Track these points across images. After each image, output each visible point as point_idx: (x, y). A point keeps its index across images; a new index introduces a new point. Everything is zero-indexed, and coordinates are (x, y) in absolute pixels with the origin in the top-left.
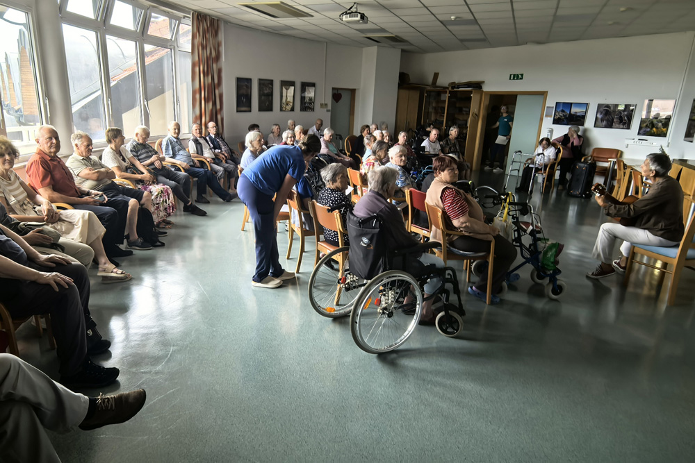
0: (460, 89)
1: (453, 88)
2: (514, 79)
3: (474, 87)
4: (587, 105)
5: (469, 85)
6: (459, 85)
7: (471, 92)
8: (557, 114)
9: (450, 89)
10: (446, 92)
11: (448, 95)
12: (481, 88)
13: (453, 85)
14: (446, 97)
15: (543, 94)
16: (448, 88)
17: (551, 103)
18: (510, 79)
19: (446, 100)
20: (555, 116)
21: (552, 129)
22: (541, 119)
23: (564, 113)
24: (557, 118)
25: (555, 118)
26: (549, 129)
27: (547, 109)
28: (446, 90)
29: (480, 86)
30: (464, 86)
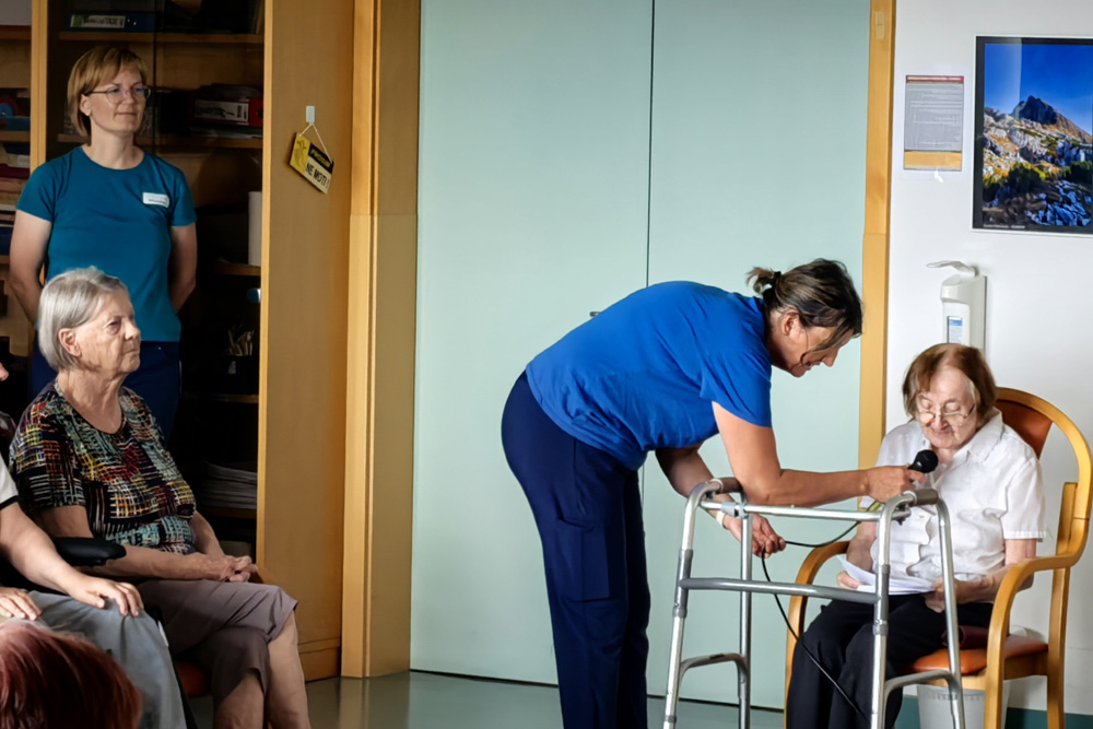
8: (996, 136)
19: (28, 29)
20: (987, 154)
21: (977, 273)
22: (879, 186)
23: (1052, 131)
24: (1005, 170)
25: (988, 170)
26: (952, 271)
27: (909, 98)
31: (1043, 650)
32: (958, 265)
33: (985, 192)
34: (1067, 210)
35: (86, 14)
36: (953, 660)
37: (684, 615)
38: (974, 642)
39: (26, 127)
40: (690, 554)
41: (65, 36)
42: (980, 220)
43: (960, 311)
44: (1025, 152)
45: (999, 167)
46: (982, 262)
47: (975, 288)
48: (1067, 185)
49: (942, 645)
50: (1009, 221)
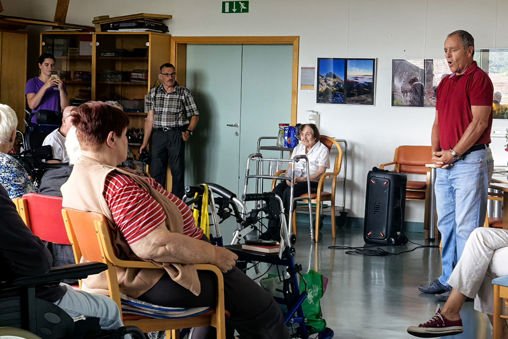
0: (121, 31)
1: (105, 27)
2: (231, 11)
3: (150, 27)
4: (373, 63)
5: (138, 21)
6: (118, 23)
7: (145, 37)
8: (322, 81)
9: (99, 31)
10: (89, 38)
11: (94, 44)
12: (165, 29)
13: (106, 23)
14: (90, 49)
15: (290, 42)
16: (93, 29)
17: (308, 59)
18: (224, 11)
19: (91, 56)
20: (320, 85)
21: (317, 113)
22: (295, 94)
23: (335, 80)
25: (320, 89)
26: (312, 113)
27: (302, 72)
28: (90, 33)
29: (164, 25)
30: (130, 25)
31: (330, 195)
32: (313, 111)
33: (319, 95)
34: (338, 98)
35: (105, 53)
36: (309, 195)
37: (247, 184)
38: (314, 192)
39: (90, 80)
40: (249, 170)
41: (100, 58)
42: (318, 101)
44: (328, 85)
45: (323, 88)
46: (319, 111)
47: (318, 116)
48: (338, 92)
49: (306, 192)
50: (324, 101)
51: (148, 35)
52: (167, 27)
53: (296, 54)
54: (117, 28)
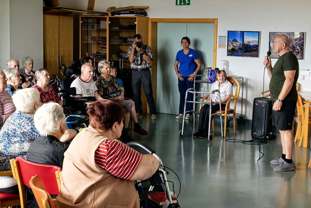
0: (122, 15)
1: (113, 14)
2: (180, 4)
3: (136, 13)
5: (131, 10)
6: (120, 11)
7: (134, 19)
8: (230, 44)
9: (110, 15)
10: (105, 19)
11: (108, 22)
12: (145, 14)
13: (114, 11)
14: (106, 25)
15: (213, 22)
16: (107, 14)
17: (222, 32)
18: (177, 4)
19: (106, 29)
20: (229, 46)
22: (215, 50)
23: (237, 43)
24: (231, 48)
25: (229, 48)
26: (224, 61)
27: (219, 39)
28: (106, 16)
29: (144, 12)
30: (126, 12)
31: (233, 110)
32: (225, 61)
33: (228, 51)
34: (239, 54)
35: (114, 27)
36: (220, 112)
39: (106, 42)
41: (111, 30)
42: (228, 55)
43: (225, 67)
44: (234, 46)
46: (228, 60)
47: (227, 63)
48: (239, 50)
49: (219, 110)
50: (231, 55)
51: (136, 18)
52: (147, 13)
53: (215, 28)
54: (120, 14)
